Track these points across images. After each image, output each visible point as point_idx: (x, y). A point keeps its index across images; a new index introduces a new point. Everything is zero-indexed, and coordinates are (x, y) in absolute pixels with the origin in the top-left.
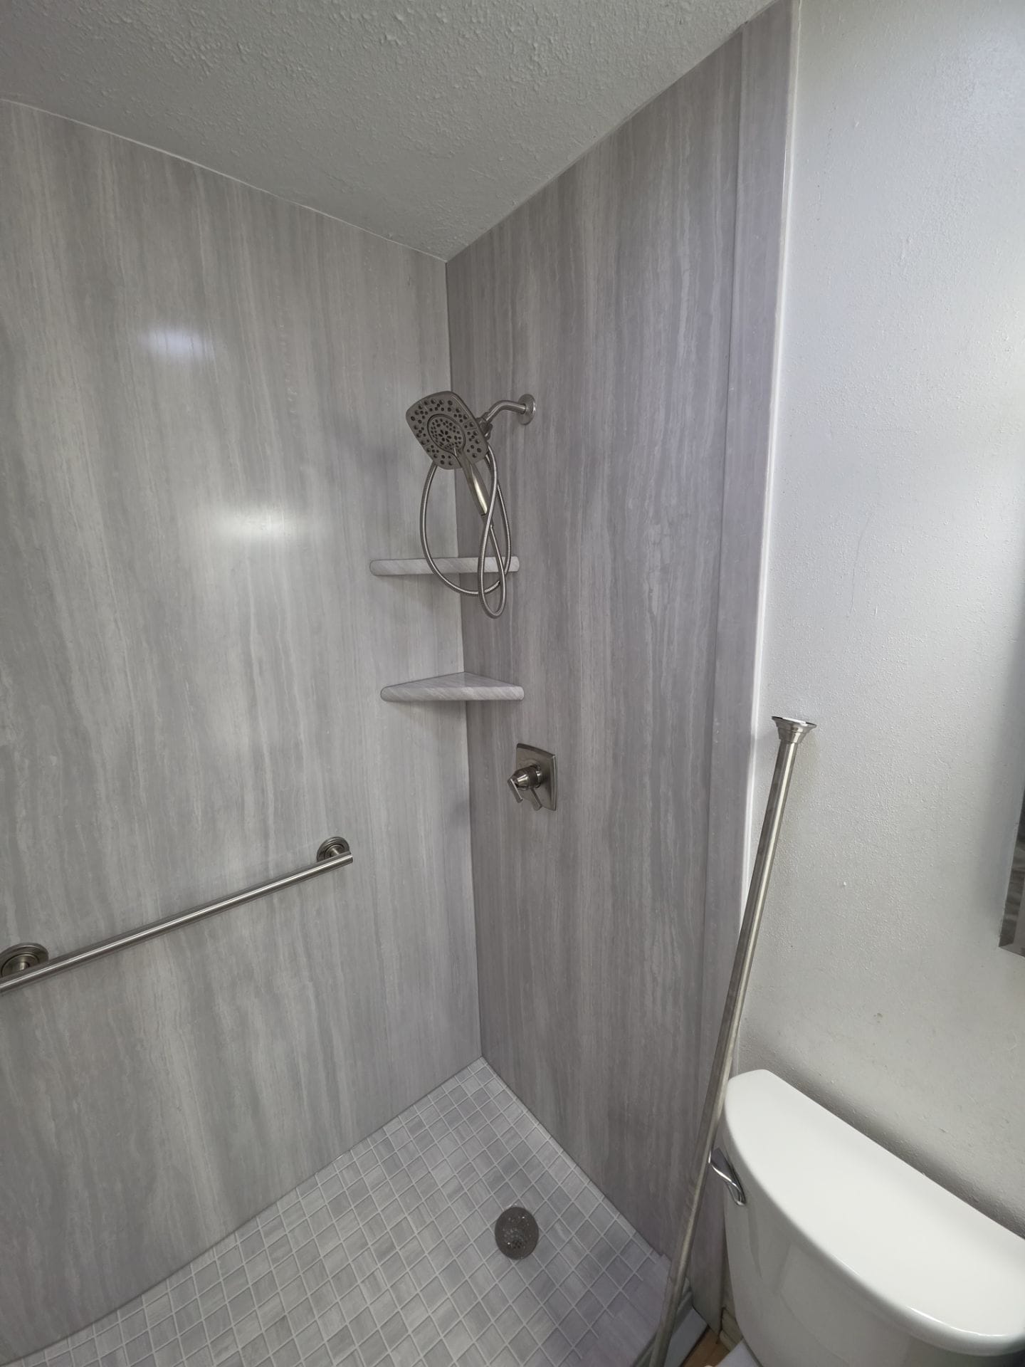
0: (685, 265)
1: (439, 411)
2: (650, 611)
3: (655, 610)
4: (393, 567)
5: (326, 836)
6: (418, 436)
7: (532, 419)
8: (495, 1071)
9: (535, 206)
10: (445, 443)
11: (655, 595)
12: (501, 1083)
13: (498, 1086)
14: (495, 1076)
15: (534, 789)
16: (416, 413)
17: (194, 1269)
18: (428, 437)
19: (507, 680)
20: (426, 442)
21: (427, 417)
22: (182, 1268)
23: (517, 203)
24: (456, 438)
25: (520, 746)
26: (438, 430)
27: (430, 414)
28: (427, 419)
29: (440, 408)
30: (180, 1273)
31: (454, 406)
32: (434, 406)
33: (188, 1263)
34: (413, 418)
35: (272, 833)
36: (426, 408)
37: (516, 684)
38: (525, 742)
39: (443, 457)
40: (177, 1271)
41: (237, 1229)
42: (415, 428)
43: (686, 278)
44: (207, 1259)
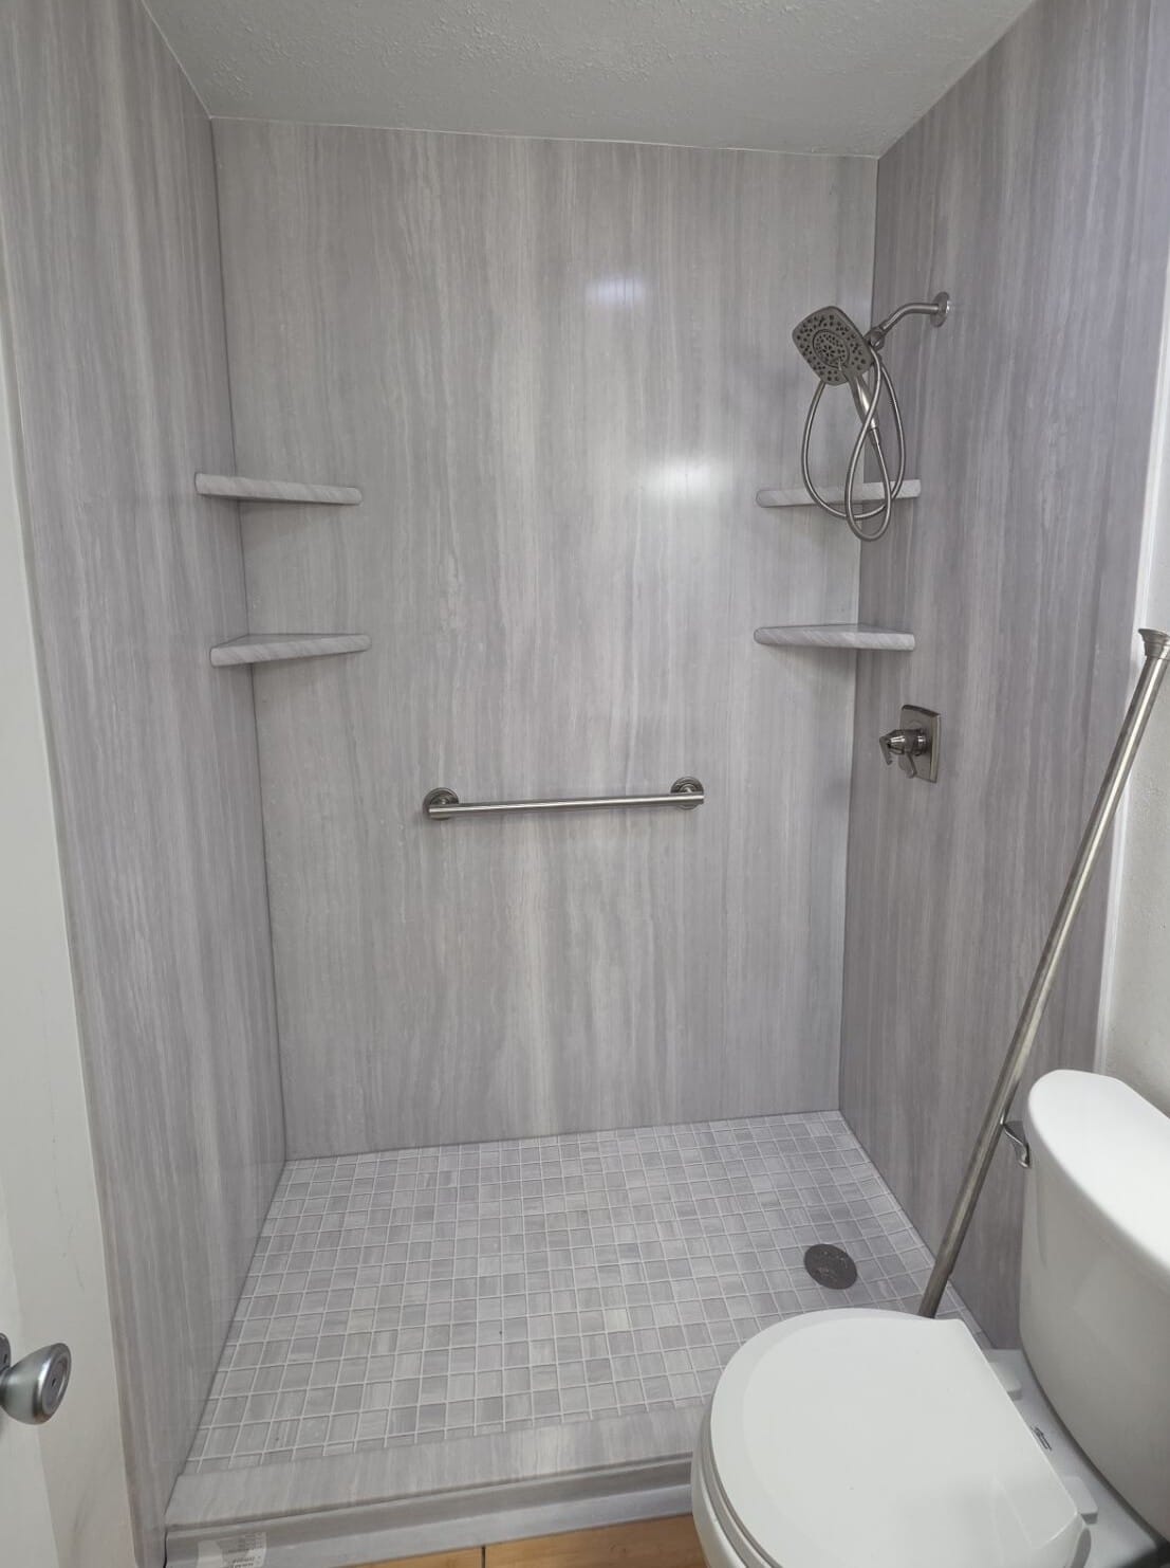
0: (1098, 127)
1: (822, 327)
2: (1043, 525)
3: (1047, 524)
4: (780, 498)
5: (682, 773)
6: (804, 354)
7: (944, 321)
8: (850, 1128)
9: (965, 85)
10: (830, 358)
11: (1048, 507)
12: (855, 1142)
13: (849, 1142)
14: (849, 1132)
15: (914, 757)
16: (802, 332)
17: (522, 1145)
18: (814, 354)
19: (898, 629)
20: (812, 359)
21: (812, 334)
22: (514, 1139)
23: (947, 86)
24: (839, 351)
25: (907, 707)
26: (822, 345)
27: (815, 331)
28: (811, 338)
29: (822, 325)
30: (510, 1142)
31: (835, 321)
32: (817, 323)
33: (518, 1139)
34: (799, 338)
35: (632, 754)
36: (810, 326)
37: (907, 631)
38: (913, 703)
39: (830, 373)
40: (508, 1140)
41: (561, 1134)
42: (802, 347)
43: (1098, 141)
44: (532, 1143)
